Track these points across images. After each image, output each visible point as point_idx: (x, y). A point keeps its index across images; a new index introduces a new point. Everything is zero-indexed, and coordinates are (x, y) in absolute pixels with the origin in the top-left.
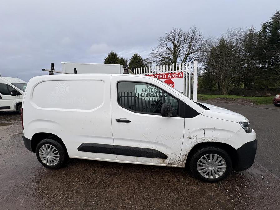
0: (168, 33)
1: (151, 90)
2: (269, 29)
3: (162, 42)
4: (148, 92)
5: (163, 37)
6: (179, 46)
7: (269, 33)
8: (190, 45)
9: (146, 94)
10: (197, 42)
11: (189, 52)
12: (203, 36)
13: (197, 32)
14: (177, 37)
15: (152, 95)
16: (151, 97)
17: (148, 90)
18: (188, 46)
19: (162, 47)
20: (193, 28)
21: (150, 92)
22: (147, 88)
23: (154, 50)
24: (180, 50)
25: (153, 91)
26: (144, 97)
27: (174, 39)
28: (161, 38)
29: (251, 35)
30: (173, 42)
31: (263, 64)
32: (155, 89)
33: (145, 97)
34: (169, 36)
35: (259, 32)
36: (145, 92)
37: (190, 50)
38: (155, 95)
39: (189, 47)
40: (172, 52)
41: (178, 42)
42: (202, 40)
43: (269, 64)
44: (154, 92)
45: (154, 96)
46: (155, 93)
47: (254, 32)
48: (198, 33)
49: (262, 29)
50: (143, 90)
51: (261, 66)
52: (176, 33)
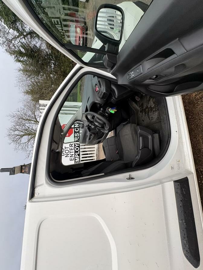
0: (10, 141)
1: (71, 150)
2: (20, 58)
3: (20, 147)
4: (74, 153)
5: (15, 147)
6: (27, 130)
7: (24, 58)
8: (27, 120)
9: (77, 156)
10: (25, 114)
11: (35, 121)
12: (19, 109)
13: (14, 113)
14: (17, 133)
15: (77, 149)
16: (79, 150)
17: (71, 153)
18: (28, 123)
19: (26, 147)
20: (9, 118)
21: (74, 151)
22: (69, 156)
23: (28, 156)
24: (31, 129)
25: (72, 147)
26: (80, 159)
27: (19, 135)
28: (16, 149)
29: (25, 71)
30: (22, 136)
31: (51, 64)
32: (71, 145)
33: (80, 157)
34: (13, 141)
35: (22, 65)
36: (74, 157)
37: (33, 120)
38: (77, 145)
39: (29, 121)
40: (33, 137)
41: (23, 132)
42: (24, 109)
43: (51, 60)
44: (74, 147)
45: (79, 147)
46: (75, 145)
47: (22, 68)
48: (16, 113)
49: (19, 63)
50: (72, 160)
51: (53, 65)
52: (12, 133)
